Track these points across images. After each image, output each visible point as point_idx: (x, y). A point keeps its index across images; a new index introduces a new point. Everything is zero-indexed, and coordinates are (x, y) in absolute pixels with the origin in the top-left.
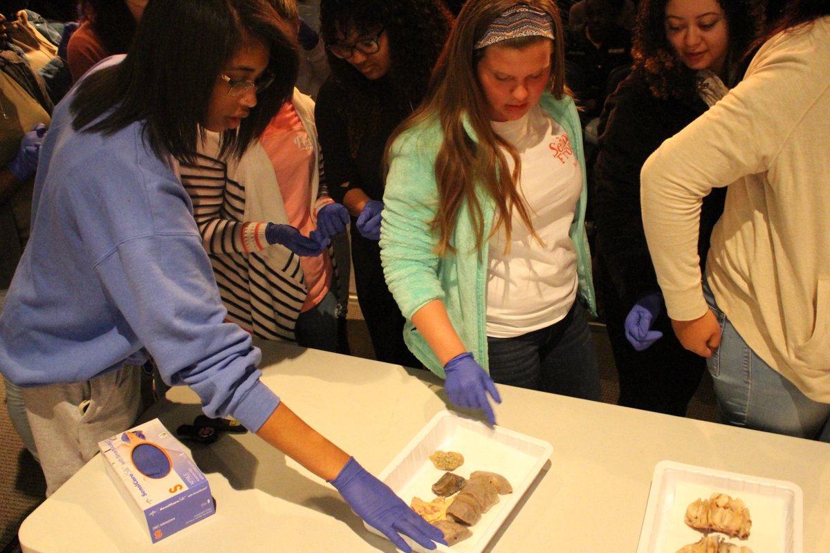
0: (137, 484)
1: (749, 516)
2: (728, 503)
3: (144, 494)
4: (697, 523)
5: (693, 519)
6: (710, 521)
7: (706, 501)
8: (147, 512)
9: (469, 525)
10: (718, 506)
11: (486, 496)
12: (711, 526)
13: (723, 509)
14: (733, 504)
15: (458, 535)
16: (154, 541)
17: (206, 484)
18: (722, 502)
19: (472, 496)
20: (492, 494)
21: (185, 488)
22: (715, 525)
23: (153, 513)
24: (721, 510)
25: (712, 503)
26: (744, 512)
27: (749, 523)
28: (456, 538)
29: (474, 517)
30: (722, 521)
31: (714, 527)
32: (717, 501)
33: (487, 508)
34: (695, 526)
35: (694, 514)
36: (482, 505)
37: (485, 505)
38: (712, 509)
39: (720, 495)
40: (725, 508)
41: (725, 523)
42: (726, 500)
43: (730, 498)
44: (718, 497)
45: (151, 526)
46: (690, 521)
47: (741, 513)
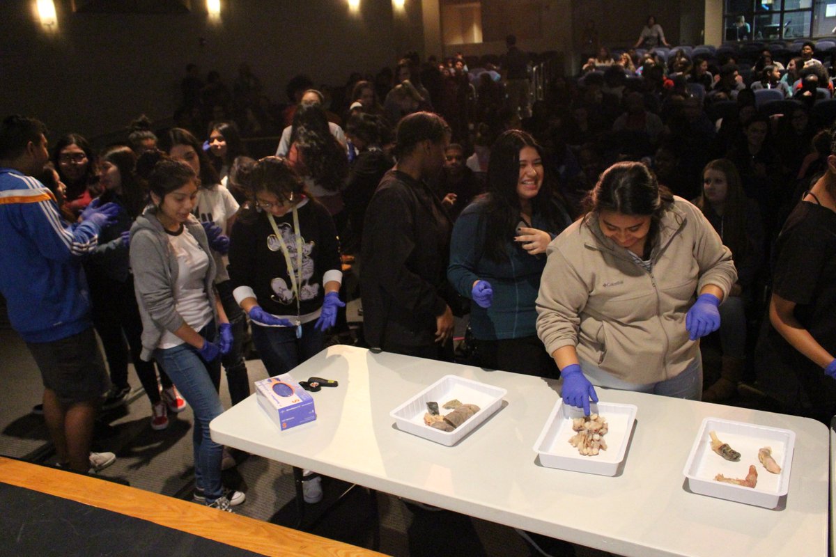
0: (275, 399)
3: (278, 403)
8: (280, 410)
9: (455, 427)
11: (467, 414)
16: (283, 429)
17: (312, 400)
19: (459, 413)
21: (301, 401)
23: (283, 412)
45: (281, 419)
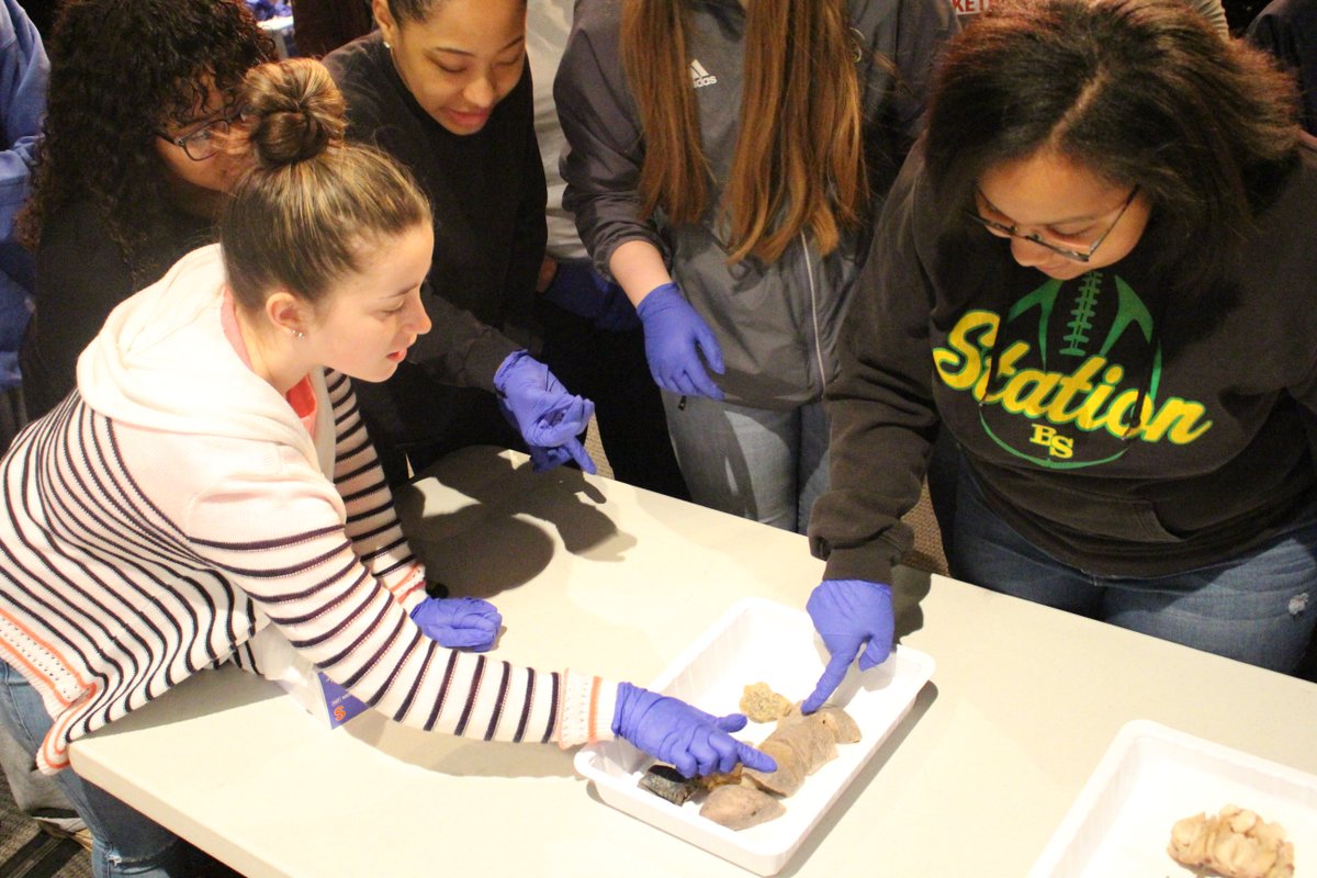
1: (1291, 856)
2: (1253, 828)
4: (1186, 854)
5: (1180, 846)
6: (1210, 853)
7: (1214, 818)
9: (783, 795)
10: (1232, 830)
11: (813, 745)
12: (1208, 861)
13: (1242, 836)
14: (1262, 831)
15: (759, 810)
18: (1241, 824)
19: (787, 743)
20: (825, 743)
22: (1217, 860)
24: (1239, 837)
25: (1221, 823)
26: (1283, 850)
27: (1287, 871)
28: (754, 813)
29: (790, 781)
30: (1234, 856)
31: (1214, 865)
32: (1232, 820)
33: (815, 767)
34: (1181, 858)
35: (1185, 837)
36: (805, 760)
37: (811, 760)
38: (1218, 832)
39: (1242, 811)
40: (1247, 834)
41: (1239, 861)
42: (1250, 822)
43: (1258, 819)
44: (1236, 815)
46: (1177, 849)
47: (1273, 847)
